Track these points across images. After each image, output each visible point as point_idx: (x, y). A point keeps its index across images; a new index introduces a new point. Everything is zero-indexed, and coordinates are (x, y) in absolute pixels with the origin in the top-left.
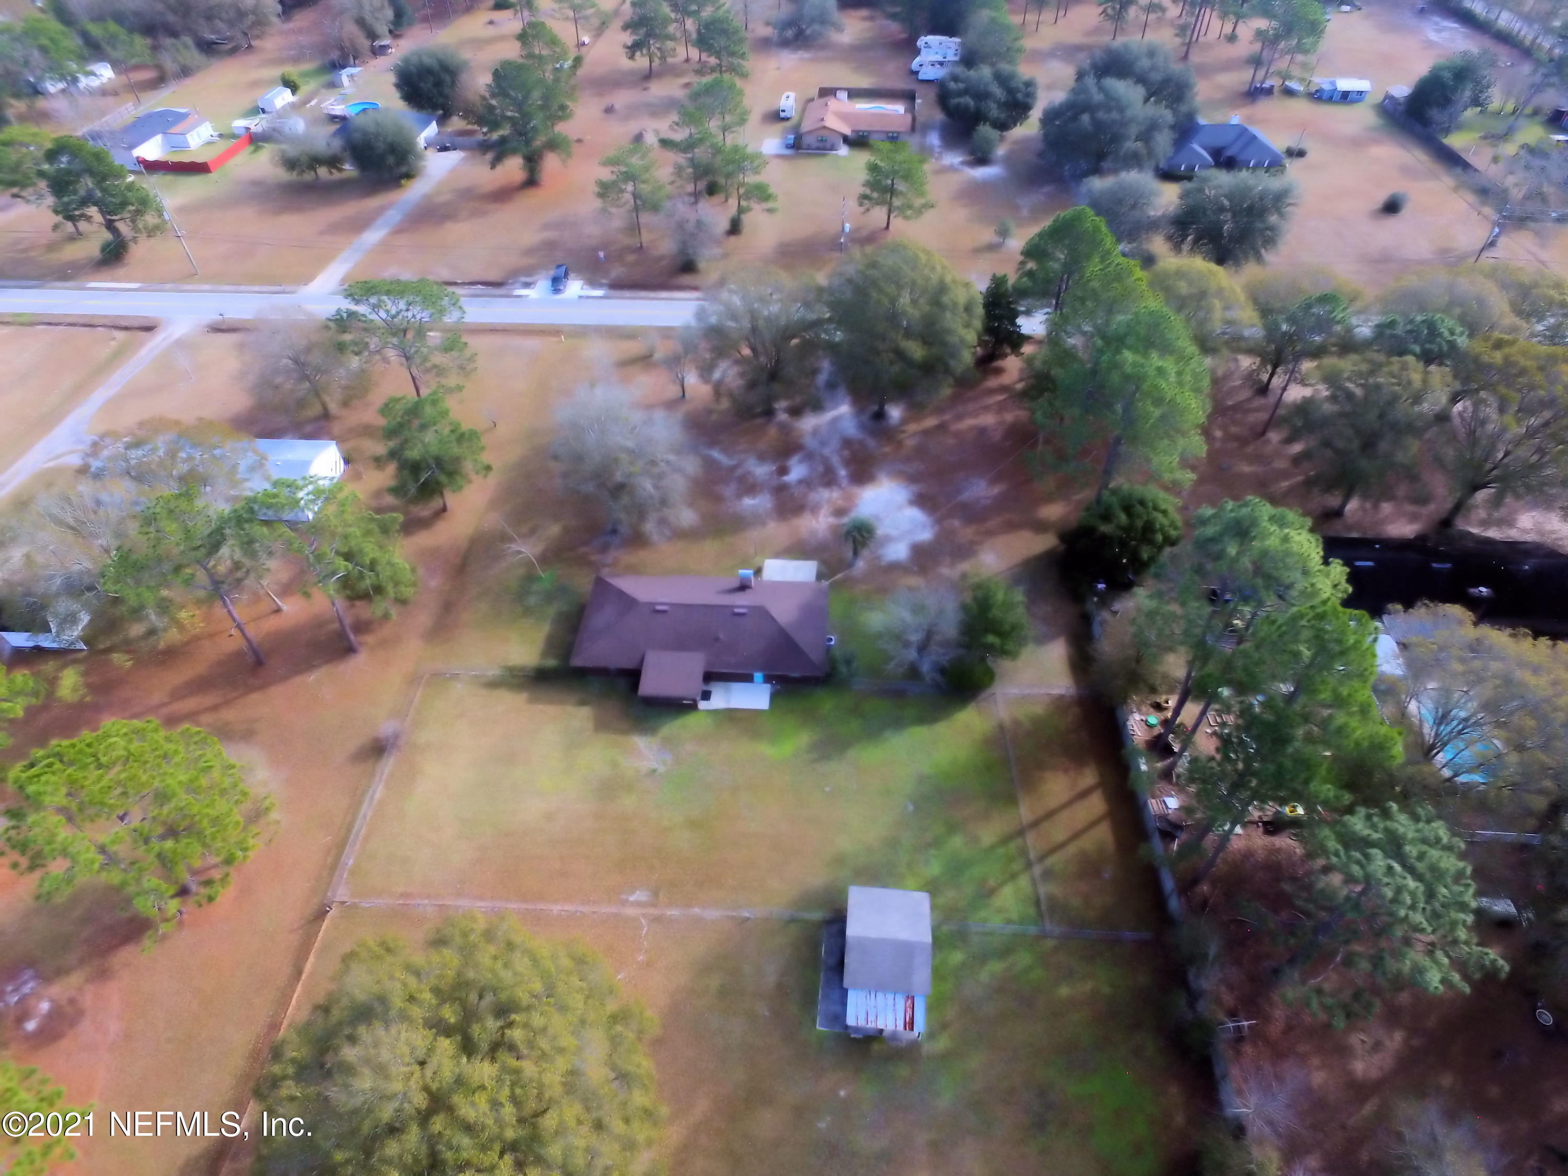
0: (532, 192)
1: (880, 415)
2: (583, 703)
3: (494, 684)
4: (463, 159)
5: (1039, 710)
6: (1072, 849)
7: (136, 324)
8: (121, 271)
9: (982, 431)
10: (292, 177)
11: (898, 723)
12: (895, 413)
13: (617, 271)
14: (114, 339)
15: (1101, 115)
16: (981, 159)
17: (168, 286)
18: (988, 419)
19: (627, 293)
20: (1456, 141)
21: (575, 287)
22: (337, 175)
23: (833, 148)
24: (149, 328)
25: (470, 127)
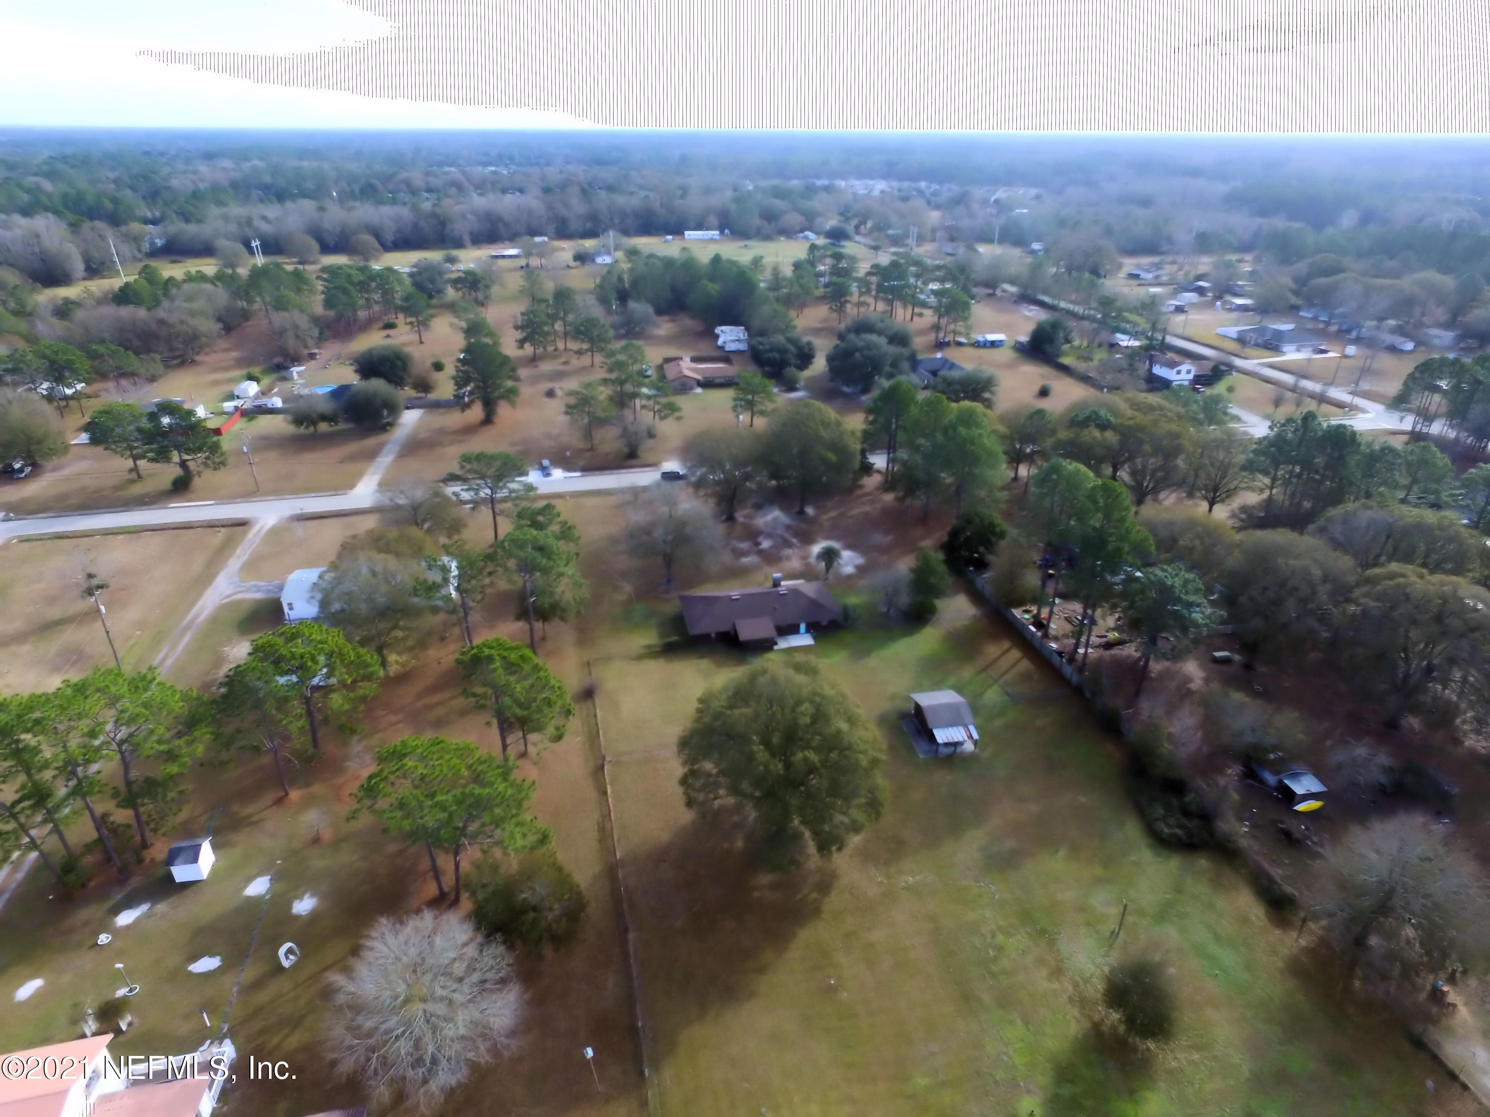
0: (490, 427)
1: (801, 512)
2: (701, 657)
3: (640, 658)
4: (424, 413)
5: (966, 622)
6: (1014, 672)
7: (229, 523)
8: (189, 496)
9: (866, 514)
10: (302, 430)
11: (893, 639)
12: (810, 511)
13: (581, 463)
14: (219, 532)
15: (866, 352)
16: (792, 388)
17: (238, 500)
18: (868, 508)
19: (597, 473)
20: (1066, 360)
21: (558, 473)
22: (336, 428)
23: (691, 388)
24: (243, 524)
25: (419, 395)
